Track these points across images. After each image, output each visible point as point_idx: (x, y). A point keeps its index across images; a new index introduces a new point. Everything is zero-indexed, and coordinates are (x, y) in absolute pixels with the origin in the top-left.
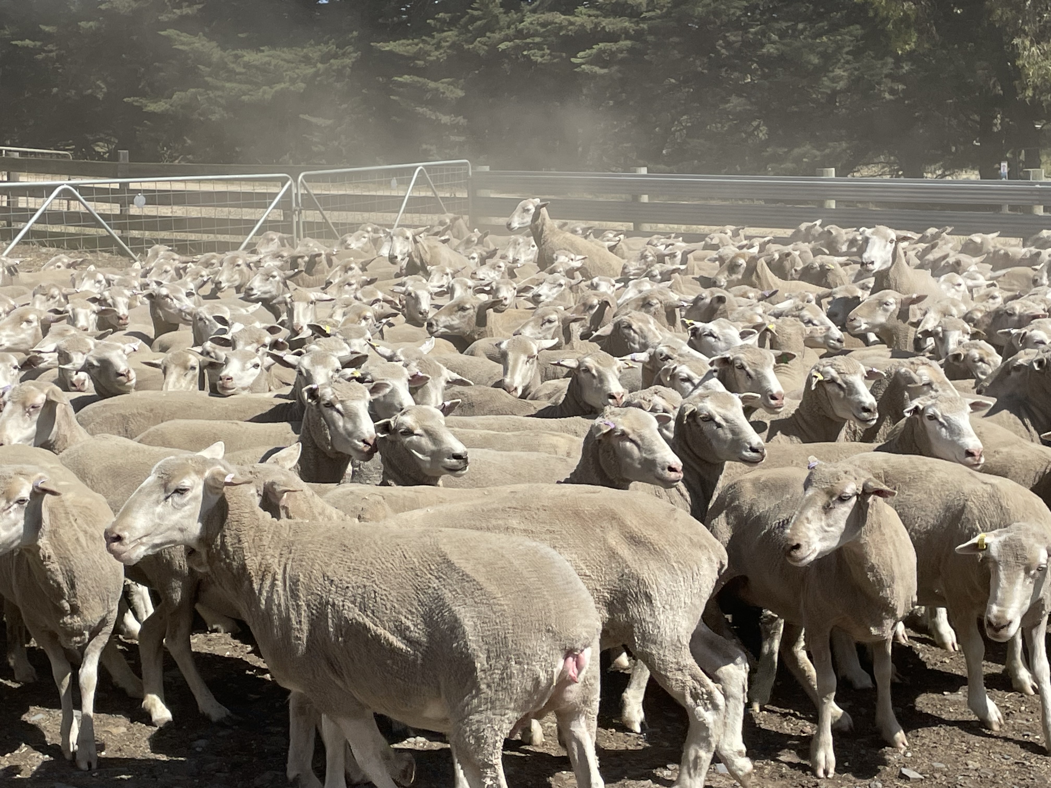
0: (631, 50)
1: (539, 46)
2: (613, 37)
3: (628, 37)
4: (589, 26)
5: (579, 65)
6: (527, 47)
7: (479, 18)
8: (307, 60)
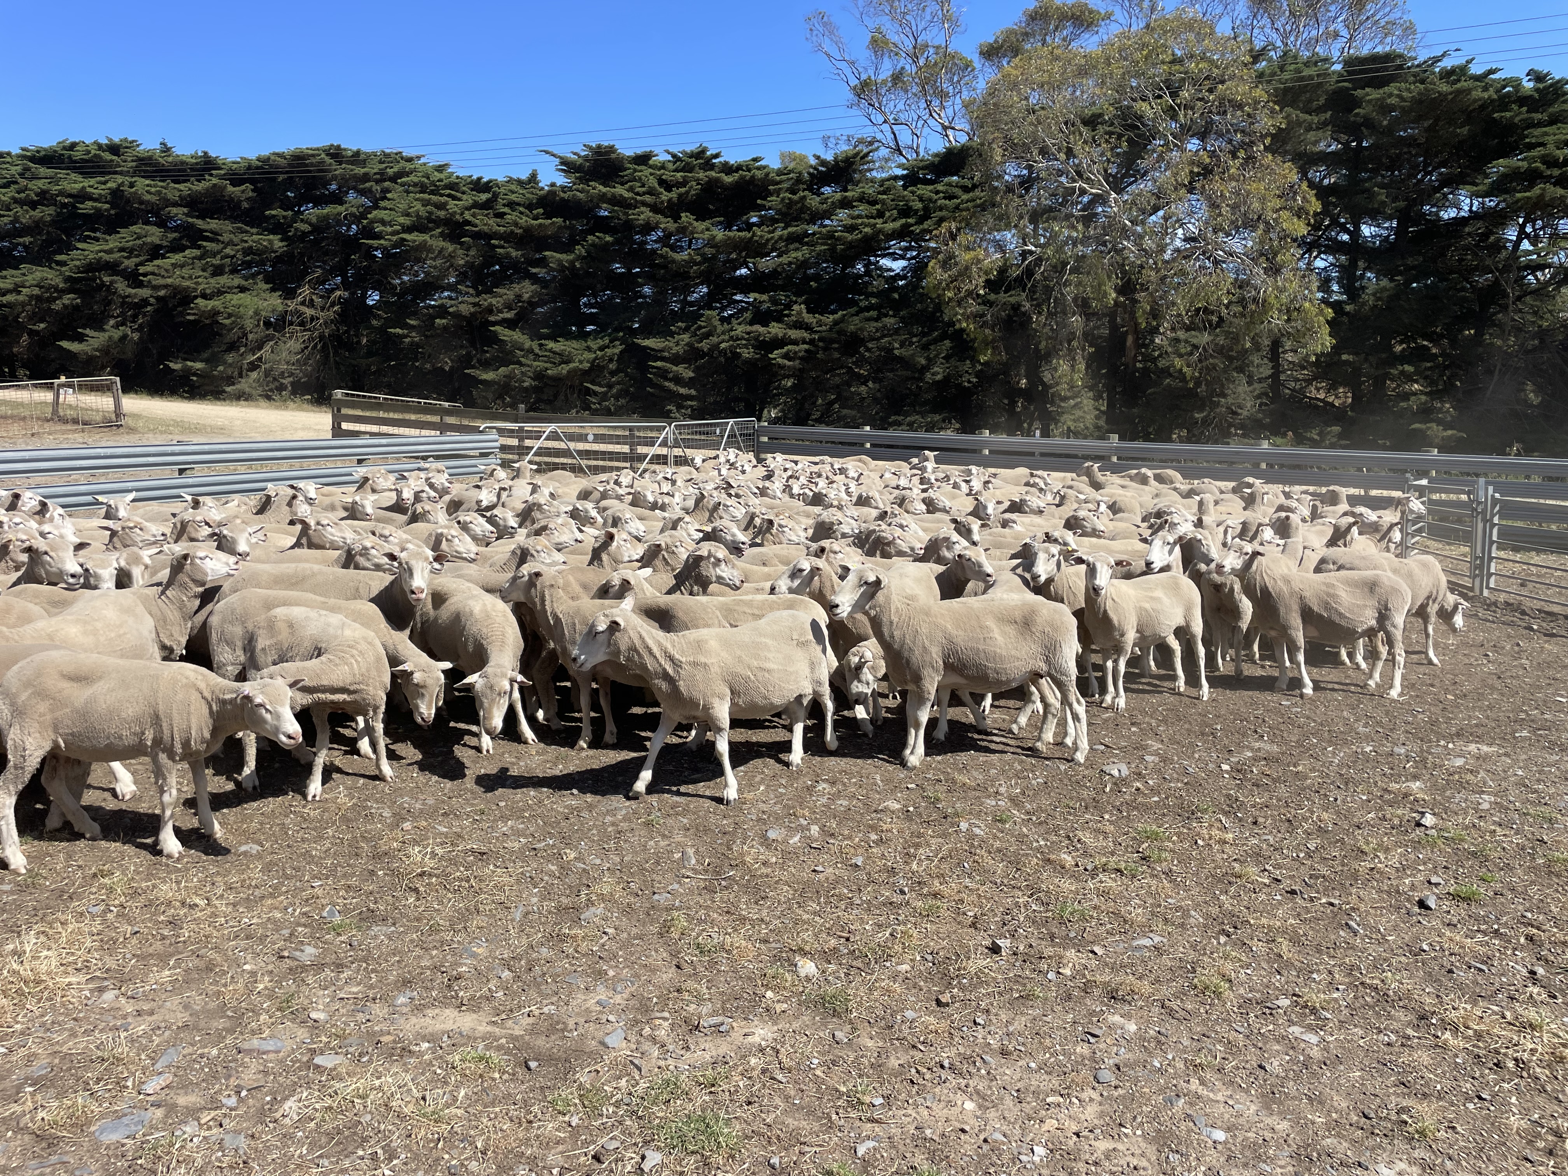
0: (806, 351)
4: (780, 335)
5: (775, 359)
6: (739, 347)
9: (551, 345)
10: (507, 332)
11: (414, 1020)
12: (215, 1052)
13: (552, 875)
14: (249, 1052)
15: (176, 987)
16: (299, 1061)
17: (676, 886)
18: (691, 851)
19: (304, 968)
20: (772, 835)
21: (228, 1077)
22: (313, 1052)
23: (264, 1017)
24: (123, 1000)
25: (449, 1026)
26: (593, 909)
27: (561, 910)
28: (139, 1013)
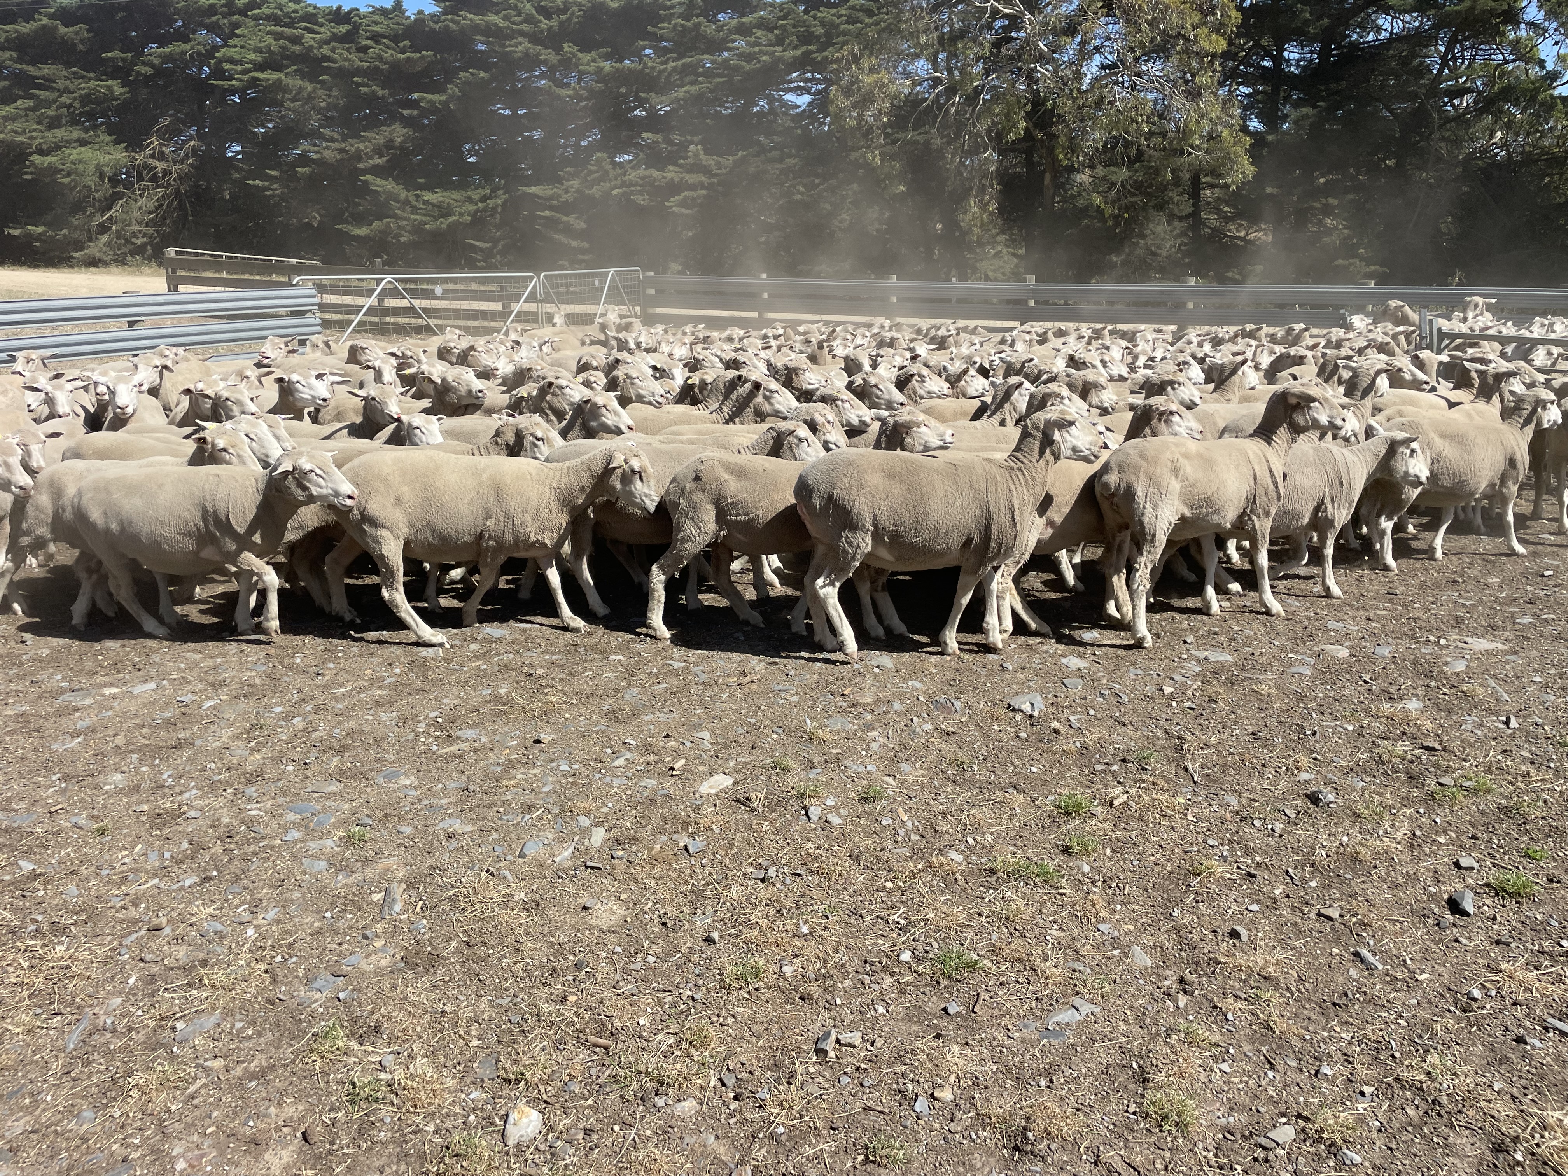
0: (706, 197)
1: (640, 193)
2: (693, 187)
3: (703, 187)
4: (677, 180)
5: (671, 207)
6: (632, 193)
7: (596, 172)
8: (470, 200)
9: (428, 196)
10: (379, 181)
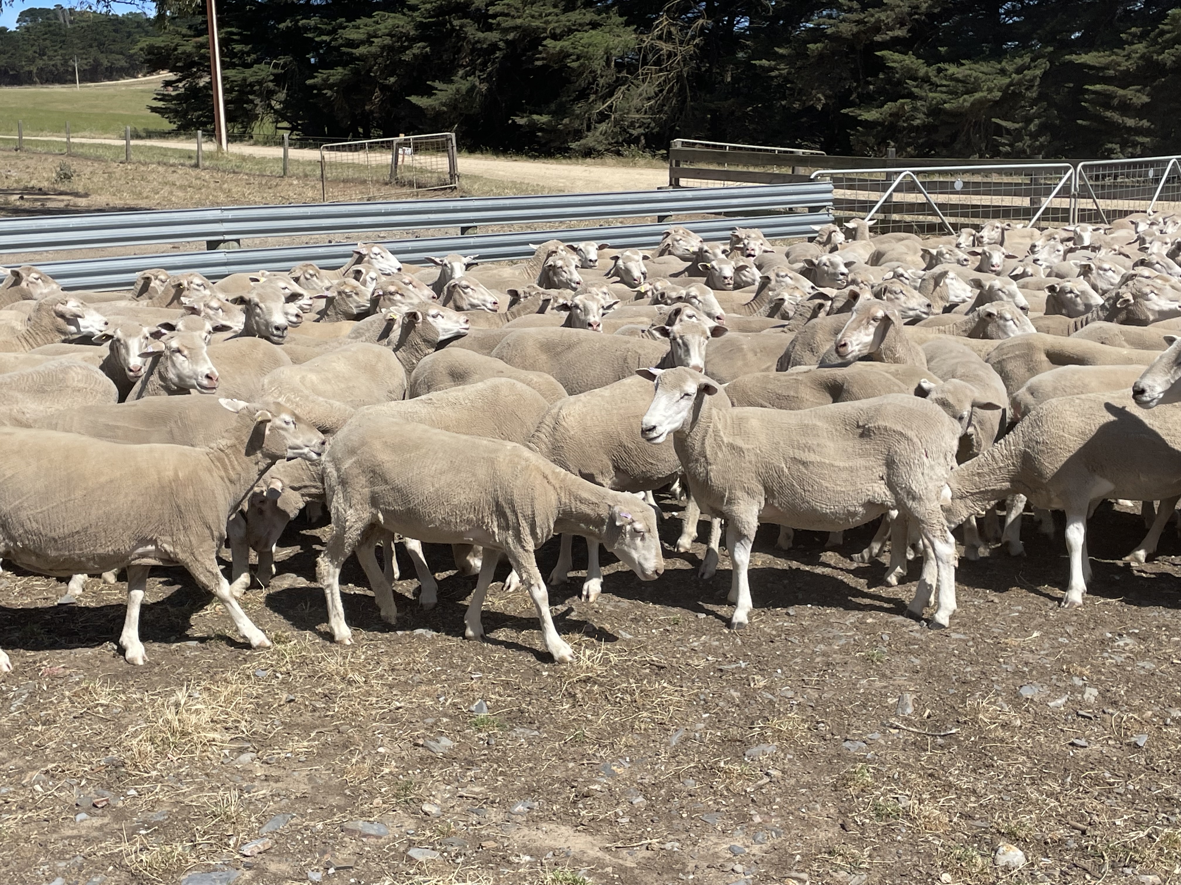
8: (1003, 72)
9: (952, 69)
10: (897, 56)
11: (526, 831)
12: (320, 826)
13: (731, 702)
14: (351, 832)
15: (311, 757)
16: (396, 850)
17: (877, 736)
18: (909, 698)
19: (435, 760)
20: (1027, 692)
21: (323, 853)
22: (411, 844)
23: (378, 801)
24: (258, 764)
25: (560, 844)
26: (763, 746)
27: (728, 741)
28: (267, 778)
